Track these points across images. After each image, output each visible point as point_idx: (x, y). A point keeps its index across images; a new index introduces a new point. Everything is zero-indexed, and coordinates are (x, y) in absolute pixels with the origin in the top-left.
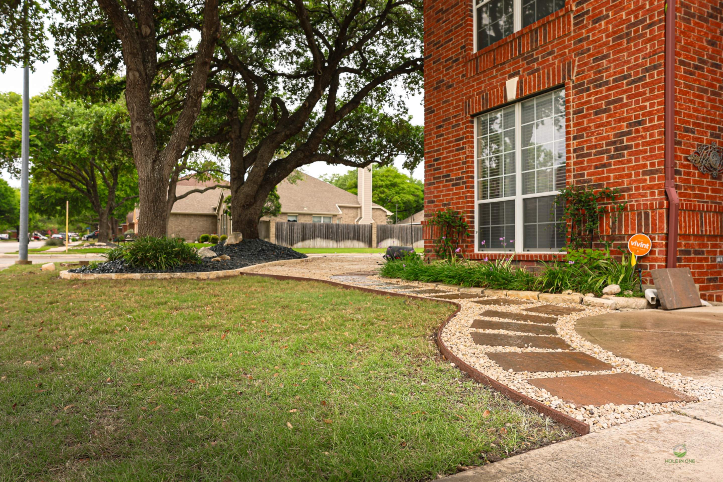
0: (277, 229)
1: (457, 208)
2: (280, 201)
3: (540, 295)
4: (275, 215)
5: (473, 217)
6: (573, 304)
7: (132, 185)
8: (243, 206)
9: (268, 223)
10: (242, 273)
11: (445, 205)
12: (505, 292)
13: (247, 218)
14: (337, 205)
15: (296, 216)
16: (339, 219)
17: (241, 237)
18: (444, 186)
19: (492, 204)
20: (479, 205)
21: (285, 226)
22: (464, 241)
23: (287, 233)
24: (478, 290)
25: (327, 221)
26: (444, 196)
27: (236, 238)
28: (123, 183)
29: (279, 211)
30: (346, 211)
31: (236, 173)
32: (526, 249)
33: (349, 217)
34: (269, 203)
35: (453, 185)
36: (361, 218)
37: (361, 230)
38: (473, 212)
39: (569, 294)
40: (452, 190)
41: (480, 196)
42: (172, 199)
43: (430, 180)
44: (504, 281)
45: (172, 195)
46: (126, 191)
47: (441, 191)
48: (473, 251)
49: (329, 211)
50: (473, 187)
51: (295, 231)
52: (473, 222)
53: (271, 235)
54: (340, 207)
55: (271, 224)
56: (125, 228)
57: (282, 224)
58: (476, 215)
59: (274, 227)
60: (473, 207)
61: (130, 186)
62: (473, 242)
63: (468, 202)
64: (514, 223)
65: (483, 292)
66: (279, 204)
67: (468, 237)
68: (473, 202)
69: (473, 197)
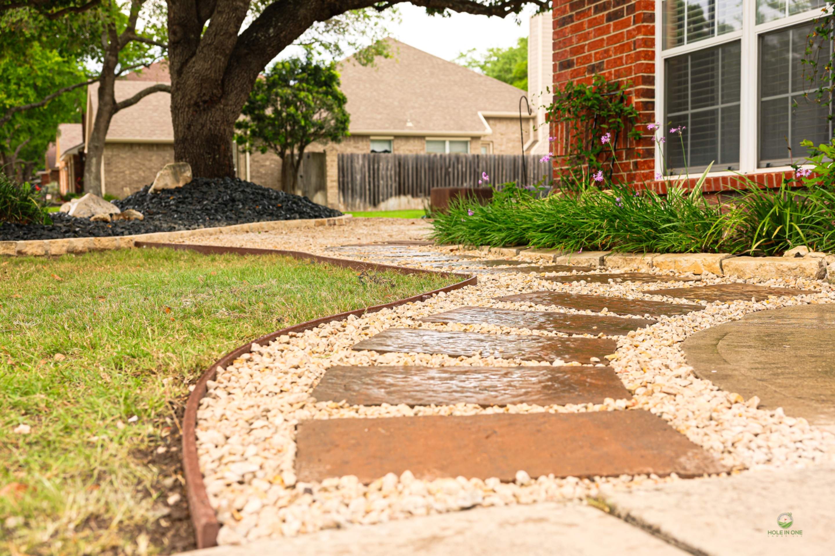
0: (342, 170)
1: (618, 74)
2: (347, 108)
3: (724, 262)
4: (335, 139)
5: (651, 94)
6: (800, 281)
7: (39, 83)
8: (196, 104)
9: (322, 156)
10: (138, 244)
11: (592, 69)
12: (648, 258)
13: (206, 131)
14: (480, 114)
15: (389, 142)
16: (487, 145)
17: (188, 174)
18: (591, 23)
19: (695, 55)
20: (667, 61)
21: (359, 164)
22: (630, 153)
23: (363, 178)
24: (594, 257)
25: (459, 149)
26: (592, 46)
27: (176, 174)
28: (20, 79)
29: (345, 129)
30: (501, 127)
31: (178, 29)
32: (764, 163)
33: (509, 140)
34: (325, 114)
35: (609, 18)
36: (535, 142)
37: (530, 168)
38: (651, 81)
39: (798, 255)
40: (606, 30)
41: (670, 38)
42: (108, 108)
43: (564, 12)
44: (646, 230)
45: (107, 98)
46: (26, 96)
47: (586, 37)
48: (651, 175)
49: (461, 129)
50: (652, 18)
51: (382, 172)
52: (651, 106)
53: (329, 184)
54: (487, 118)
55: (328, 159)
56: (45, 179)
57: (352, 157)
58: (659, 87)
59: (335, 164)
60: (651, 68)
61: (35, 87)
62: (651, 153)
63: (638, 56)
64: (739, 99)
65: (602, 261)
66: (344, 114)
67: (638, 143)
68: (652, 56)
69: (652, 43)
